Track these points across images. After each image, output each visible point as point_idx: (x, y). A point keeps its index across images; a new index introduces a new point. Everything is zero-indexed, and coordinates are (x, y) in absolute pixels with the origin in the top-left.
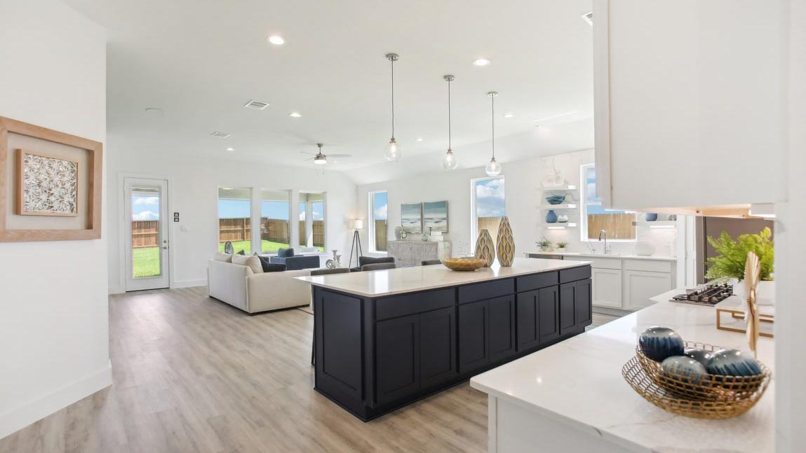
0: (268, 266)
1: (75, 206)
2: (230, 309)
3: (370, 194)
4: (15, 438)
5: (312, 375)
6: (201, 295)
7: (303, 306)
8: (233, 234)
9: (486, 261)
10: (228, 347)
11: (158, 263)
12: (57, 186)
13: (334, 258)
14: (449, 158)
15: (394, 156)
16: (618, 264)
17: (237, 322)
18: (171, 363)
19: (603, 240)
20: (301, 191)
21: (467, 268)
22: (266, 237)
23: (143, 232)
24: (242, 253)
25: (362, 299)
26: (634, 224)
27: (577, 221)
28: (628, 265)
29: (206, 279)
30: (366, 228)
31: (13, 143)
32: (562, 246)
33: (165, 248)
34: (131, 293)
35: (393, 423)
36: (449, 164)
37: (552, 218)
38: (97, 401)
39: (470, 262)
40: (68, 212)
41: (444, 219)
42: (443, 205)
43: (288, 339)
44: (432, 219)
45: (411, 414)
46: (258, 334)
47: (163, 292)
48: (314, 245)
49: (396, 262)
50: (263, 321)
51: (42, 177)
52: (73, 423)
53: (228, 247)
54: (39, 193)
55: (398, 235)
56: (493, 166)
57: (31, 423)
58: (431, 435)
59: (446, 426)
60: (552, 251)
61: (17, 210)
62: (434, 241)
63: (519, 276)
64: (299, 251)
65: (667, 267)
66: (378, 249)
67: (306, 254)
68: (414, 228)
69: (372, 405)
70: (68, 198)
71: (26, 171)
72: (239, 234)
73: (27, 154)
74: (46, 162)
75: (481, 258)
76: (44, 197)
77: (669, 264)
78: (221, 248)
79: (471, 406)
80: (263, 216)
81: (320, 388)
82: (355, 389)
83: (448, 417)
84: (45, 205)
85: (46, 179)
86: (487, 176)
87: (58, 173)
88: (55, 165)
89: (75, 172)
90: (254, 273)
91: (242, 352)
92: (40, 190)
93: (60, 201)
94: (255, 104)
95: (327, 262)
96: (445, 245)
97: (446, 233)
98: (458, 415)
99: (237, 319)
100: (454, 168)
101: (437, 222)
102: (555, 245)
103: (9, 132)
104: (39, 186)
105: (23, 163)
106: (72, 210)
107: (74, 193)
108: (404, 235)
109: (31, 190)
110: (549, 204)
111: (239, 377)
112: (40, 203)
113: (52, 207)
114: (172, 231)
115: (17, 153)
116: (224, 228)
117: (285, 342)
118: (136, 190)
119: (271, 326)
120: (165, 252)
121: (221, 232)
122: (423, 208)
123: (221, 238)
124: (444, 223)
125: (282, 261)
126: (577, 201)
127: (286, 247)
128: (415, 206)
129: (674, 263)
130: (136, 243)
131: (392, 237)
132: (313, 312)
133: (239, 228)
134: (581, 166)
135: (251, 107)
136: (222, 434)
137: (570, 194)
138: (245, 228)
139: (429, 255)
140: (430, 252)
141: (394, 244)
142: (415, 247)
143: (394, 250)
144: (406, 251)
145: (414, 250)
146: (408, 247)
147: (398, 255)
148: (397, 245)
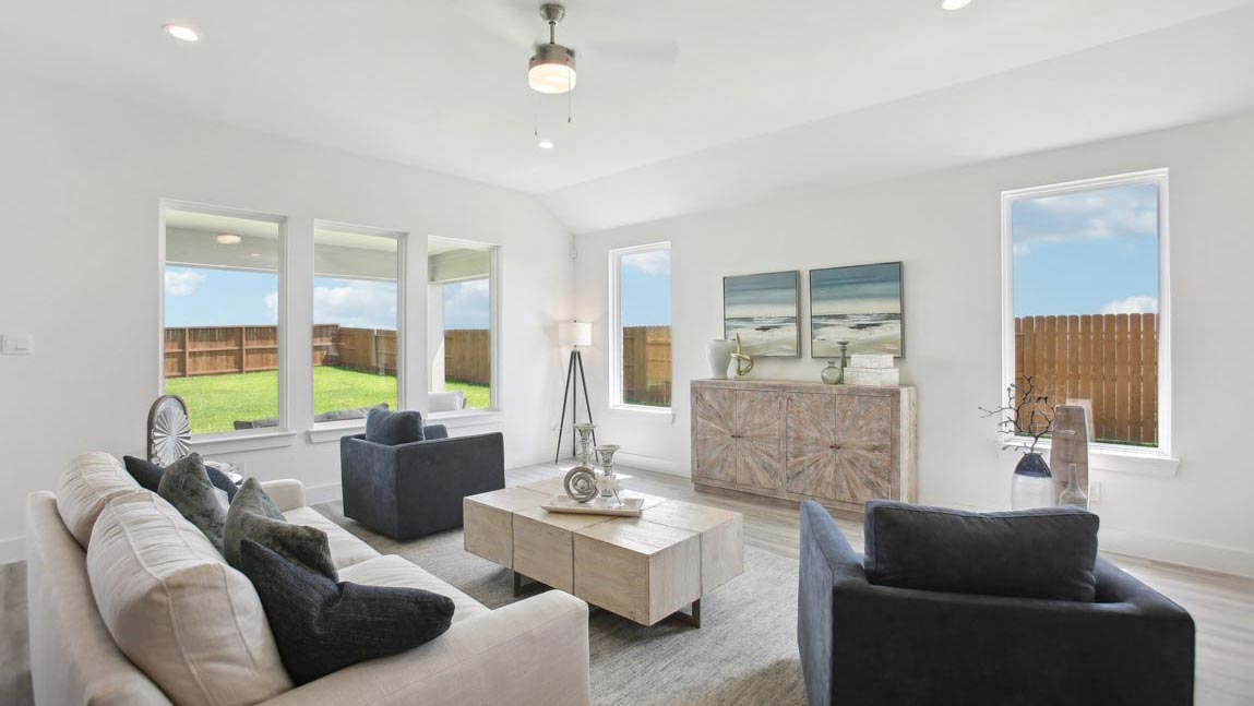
3: (613, 258)
22: (334, 362)
42: (890, 275)
66: (632, 398)
96: (909, 395)
97: (899, 357)
108: (745, 365)
139: (861, 427)
140: (863, 418)
141: (715, 390)
142: (800, 403)
143: (717, 408)
144: (762, 411)
145: (795, 409)
146: (770, 402)
147: (730, 423)
148: (727, 393)
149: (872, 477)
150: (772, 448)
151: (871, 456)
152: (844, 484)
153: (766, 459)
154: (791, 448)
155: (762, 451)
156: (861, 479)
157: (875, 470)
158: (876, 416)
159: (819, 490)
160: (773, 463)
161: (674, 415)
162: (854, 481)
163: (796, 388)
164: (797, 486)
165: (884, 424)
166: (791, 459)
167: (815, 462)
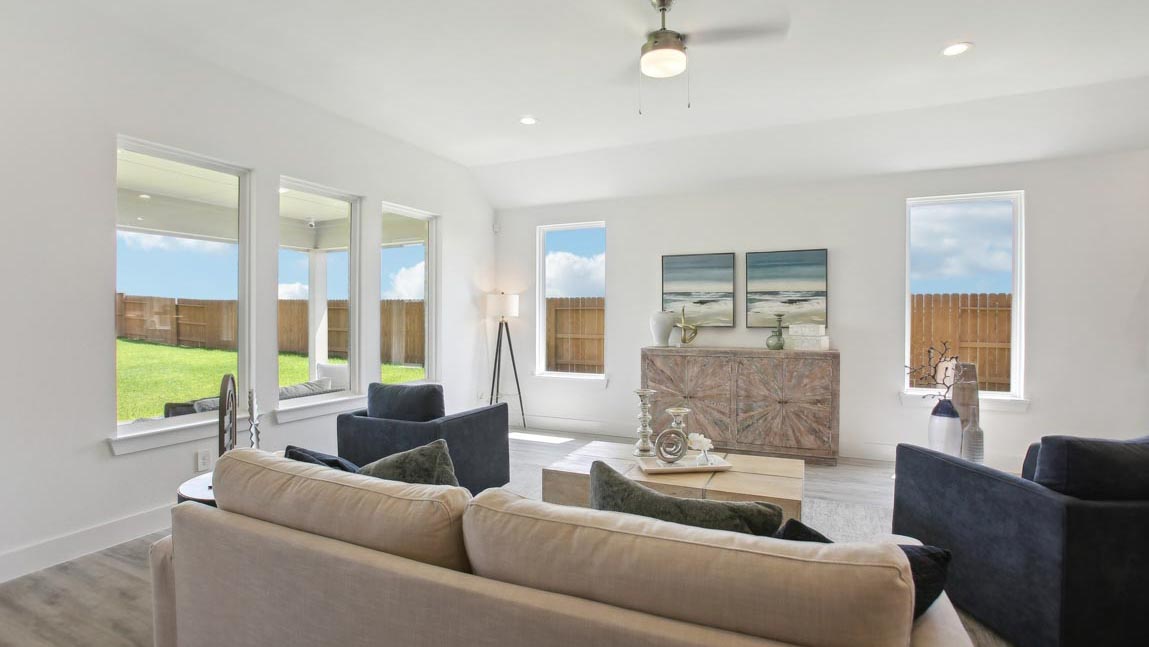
42: (815, 260)
55: (666, 332)
66: (553, 366)
101: (791, 302)
108: (690, 334)
139: (806, 385)
140: (807, 377)
141: (665, 357)
142: (750, 365)
143: (668, 373)
144: (714, 374)
145: (745, 372)
146: (721, 366)
147: (682, 386)
148: (679, 359)
149: (814, 425)
150: (723, 406)
151: (815, 408)
152: (790, 432)
153: (717, 415)
154: (741, 405)
155: (713, 409)
156: (804, 427)
157: (818, 420)
158: (819, 375)
159: (767, 440)
160: (724, 419)
161: (608, 381)
162: (799, 430)
163: (747, 353)
164: (746, 437)
165: (826, 381)
166: (742, 416)
167: (764, 416)
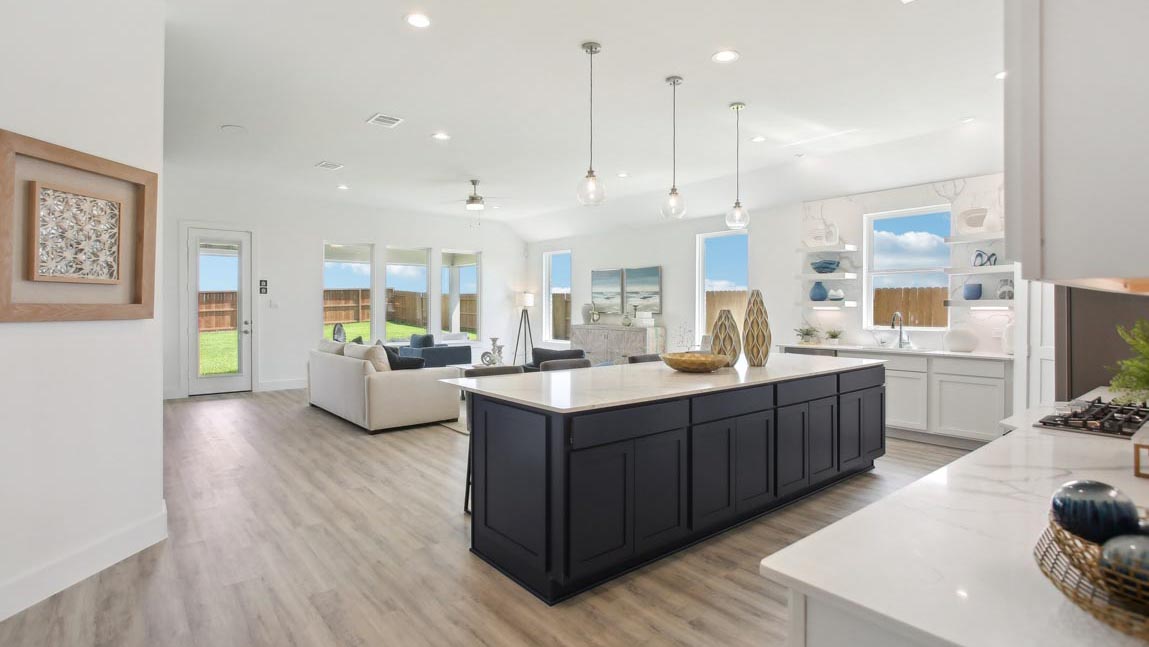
0: (398, 361)
1: (115, 268)
2: (340, 424)
3: (546, 257)
4: (20, 621)
5: (466, 528)
6: (298, 402)
7: (448, 421)
8: (343, 313)
9: (728, 358)
10: (340, 483)
11: (236, 353)
12: (90, 238)
13: (493, 350)
14: (673, 201)
15: (592, 196)
16: (921, 365)
17: (350, 443)
18: (255, 506)
19: (897, 328)
20: (444, 251)
21: (701, 368)
22: (392, 318)
23: (214, 308)
24: (359, 340)
25: (548, 416)
26: (946, 303)
27: (858, 298)
28: (937, 365)
29: (306, 378)
30: (539, 305)
31: (24, 171)
32: (834, 336)
33: (246, 332)
34: (195, 398)
35: (594, 607)
36: (673, 211)
37: (819, 294)
38: (144, 563)
39: (703, 359)
40: (104, 277)
41: (656, 293)
42: (654, 273)
43: (429, 472)
44: (637, 293)
45: (621, 593)
46: (382, 463)
47: (244, 398)
48: (462, 330)
49: (587, 357)
50: (391, 444)
51: (66, 224)
52: (108, 600)
53: (338, 330)
54: (61, 248)
55: (588, 316)
56: (738, 214)
57: (45, 598)
58: (654, 628)
59: (677, 614)
60: (819, 342)
61: (28, 274)
62: (641, 326)
63: (780, 382)
64: (441, 339)
65: (999, 370)
66: (556, 336)
67: (452, 343)
68: (610, 307)
69: (561, 579)
70: (104, 257)
71: (42, 213)
72: (352, 312)
73: (45, 189)
74: (73, 201)
75: (719, 353)
76: (69, 254)
77: (1002, 365)
78: (328, 332)
79: (711, 581)
80: (389, 286)
81: (477, 548)
82: (536, 555)
83: (677, 600)
84: (71, 266)
85: (73, 227)
86: (728, 229)
87: (90, 218)
88: (86, 206)
89: (116, 218)
90: (377, 371)
91: (358, 490)
92: (62, 244)
93: (94, 261)
94: (383, 119)
95: (484, 355)
96: (656, 331)
97: (658, 313)
98: (693, 596)
99: (352, 439)
100: (680, 217)
102: (823, 334)
103: (17, 154)
104: (62, 237)
105: (38, 203)
106: (111, 275)
107: (115, 249)
108: (596, 317)
109: (50, 244)
110: (814, 271)
111: (356, 530)
112: (63, 263)
113: (81, 269)
114: (256, 308)
115: (30, 188)
116: (330, 304)
117: (423, 476)
118: (206, 246)
119: (402, 450)
120: (246, 337)
121: (326, 309)
122: (624, 276)
123: (325, 318)
124: (656, 300)
125: (417, 354)
126: (857, 268)
127: (421, 332)
128: (612, 274)
129: (1009, 364)
130: (203, 323)
131: (577, 319)
132: (468, 433)
133: (351, 304)
134: (865, 217)
135: (377, 124)
136: (333, 621)
137: (846, 258)
138: (361, 304)
139: (634, 346)
140: (634, 342)
141: (580, 329)
142: (612, 335)
143: (581, 339)
144: (598, 340)
145: (610, 338)
146: (601, 335)
147: (586, 346)
148: (585, 331)
158: (639, 341)
165: (642, 344)
